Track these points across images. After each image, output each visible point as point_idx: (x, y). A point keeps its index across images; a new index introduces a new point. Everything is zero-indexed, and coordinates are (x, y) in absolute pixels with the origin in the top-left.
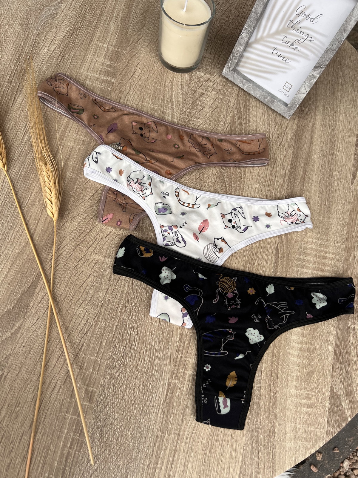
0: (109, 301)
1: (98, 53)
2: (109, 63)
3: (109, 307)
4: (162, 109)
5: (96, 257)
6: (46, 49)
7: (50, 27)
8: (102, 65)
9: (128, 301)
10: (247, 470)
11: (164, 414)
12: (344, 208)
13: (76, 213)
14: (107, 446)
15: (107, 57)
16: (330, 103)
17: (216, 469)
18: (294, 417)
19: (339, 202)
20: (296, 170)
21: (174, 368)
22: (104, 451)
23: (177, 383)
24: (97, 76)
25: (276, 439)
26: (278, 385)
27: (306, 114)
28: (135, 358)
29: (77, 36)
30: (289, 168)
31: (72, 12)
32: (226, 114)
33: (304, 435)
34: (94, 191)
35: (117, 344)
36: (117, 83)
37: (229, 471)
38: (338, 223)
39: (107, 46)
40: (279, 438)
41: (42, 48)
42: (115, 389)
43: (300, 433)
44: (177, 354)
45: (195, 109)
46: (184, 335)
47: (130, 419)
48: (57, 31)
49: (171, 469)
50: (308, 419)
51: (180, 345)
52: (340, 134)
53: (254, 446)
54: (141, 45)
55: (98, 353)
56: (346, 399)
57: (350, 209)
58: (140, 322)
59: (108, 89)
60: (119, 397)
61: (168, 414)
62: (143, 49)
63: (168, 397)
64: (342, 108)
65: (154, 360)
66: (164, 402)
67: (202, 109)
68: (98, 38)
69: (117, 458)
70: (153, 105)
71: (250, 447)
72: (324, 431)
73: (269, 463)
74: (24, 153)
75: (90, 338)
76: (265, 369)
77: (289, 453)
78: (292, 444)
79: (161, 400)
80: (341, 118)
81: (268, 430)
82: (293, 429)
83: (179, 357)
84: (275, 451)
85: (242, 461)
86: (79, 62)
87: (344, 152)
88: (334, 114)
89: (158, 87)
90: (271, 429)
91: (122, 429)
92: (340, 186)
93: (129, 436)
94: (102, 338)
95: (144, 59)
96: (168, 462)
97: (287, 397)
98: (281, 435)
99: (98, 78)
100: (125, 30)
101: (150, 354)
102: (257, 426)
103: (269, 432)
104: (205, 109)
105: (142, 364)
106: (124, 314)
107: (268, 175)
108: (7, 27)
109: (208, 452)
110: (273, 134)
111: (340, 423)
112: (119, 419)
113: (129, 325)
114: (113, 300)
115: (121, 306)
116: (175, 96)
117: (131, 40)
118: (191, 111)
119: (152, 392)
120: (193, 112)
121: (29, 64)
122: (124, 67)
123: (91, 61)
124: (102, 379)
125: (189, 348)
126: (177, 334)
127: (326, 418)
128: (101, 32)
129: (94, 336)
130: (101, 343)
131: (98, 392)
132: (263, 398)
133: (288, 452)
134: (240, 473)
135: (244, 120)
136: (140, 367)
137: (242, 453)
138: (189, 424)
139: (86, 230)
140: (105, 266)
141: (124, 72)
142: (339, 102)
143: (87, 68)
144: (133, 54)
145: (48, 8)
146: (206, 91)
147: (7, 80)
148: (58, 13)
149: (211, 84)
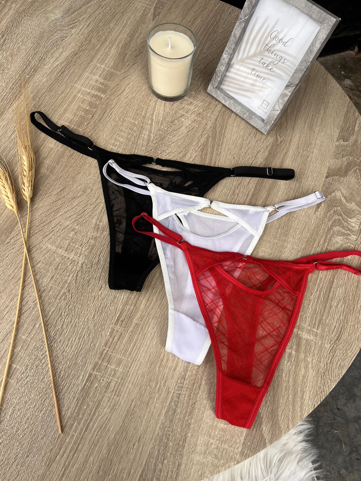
0: (51, 287)
1: (94, 73)
2: (102, 81)
3: (50, 293)
4: (142, 125)
5: (49, 246)
6: (49, 65)
7: (58, 47)
8: (96, 82)
9: (69, 291)
10: (148, 475)
11: (78, 403)
12: (302, 234)
13: (41, 205)
14: (16, 422)
15: (102, 76)
16: (307, 135)
17: (116, 468)
18: (209, 431)
19: (298, 228)
20: (260, 193)
21: (98, 360)
22: (13, 427)
23: (98, 375)
24: (89, 91)
25: (185, 450)
26: (199, 396)
27: (280, 142)
28: (62, 345)
29: (80, 56)
30: (252, 190)
31: (80, 36)
32: (202, 135)
33: (215, 451)
34: (61, 188)
35: (49, 328)
36: (106, 98)
37: (130, 473)
38: (293, 248)
39: (104, 67)
40: (189, 449)
41: (46, 63)
42: (37, 370)
43: (212, 448)
44: (104, 347)
45: (172, 128)
46: (115, 331)
47: (44, 401)
48: (63, 51)
49: (72, 458)
50: (223, 436)
51: (109, 340)
52: (311, 164)
53: (161, 452)
54: (135, 68)
55: (29, 333)
56: (268, 423)
57: (308, 236)
58: (76, 312)
59: (96, 102)
60: (39, 378)
61: (81, 404)
62: (136, 72)
63: (86, 386)
64: (318, 141)
65: (81, 350)
66: (81, 391)
67: (179, 128)
68: (98, 60)
69: (23, 437)
70: (134, 120)
71: (157, 452)
72: (238, 451)
73: (172, 472)
74: (8, 149)
75: (26, 318)
76: (189, 377)
77: (196, 467)
78: (201, 458)
79: (78, 389)
80: (315, 150)
81: (179, 438)
82: (205, 443)
83: (106, 351)
84: (181, 462)
85: (145, 465)
86: (76, 78)
87: (312, 182)
88: (309, 146)
89: (143, 105)
90: (182, 438)
91: (34, 409)
92: (302, 213)
93: (39, 417)
94: (37, 321)
95: (135, 81)
96: (71, 451)
97: (205, 409)
98: (191, 447)
99: (89, 93)
100: (123, 55)
101: (79, 343)
102: (168, 432)
103: (180, 441)
104: (182, 129)
105: (68, 351)
106: (62, 302)
107: (230, 194)
108: (21, 44)
109: (113, 448)
110: (244, 158)
111: (257, 447)
112: (35, 399)
113: (64, 313)
114: (55, 287)
115: (61, 294)
116: (156, 115)
117: (127, 64)
118: (168, 129)
119: (72, 379)
120: (170, 130)
121: (32, 76)
122: (115, 85)
123: (87, 78)
124: (28, 358)
125: (117, 344)
126: (109, 328)
127: (242, 439)
128: (101, 55)
129: (31, 317)
130: (35, 325)
131: (20, 370)
132: (180, 406)
133: (195, 465)
134: (141, 476)
135: (218, 142)
136: (66, 353)
137: (147, 456)
138: (100, 417)
139: (46, 221)
140: (56, 256)
141: (114, 90)
142: (316, 136)
143: (81, 83)
144: (126, 76)
145: (60, 32)
146: (186, 113)
147: (9, 87)
148: (67, 36)
149: (192, 107)
